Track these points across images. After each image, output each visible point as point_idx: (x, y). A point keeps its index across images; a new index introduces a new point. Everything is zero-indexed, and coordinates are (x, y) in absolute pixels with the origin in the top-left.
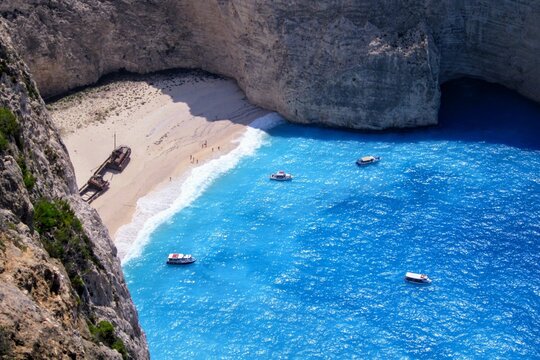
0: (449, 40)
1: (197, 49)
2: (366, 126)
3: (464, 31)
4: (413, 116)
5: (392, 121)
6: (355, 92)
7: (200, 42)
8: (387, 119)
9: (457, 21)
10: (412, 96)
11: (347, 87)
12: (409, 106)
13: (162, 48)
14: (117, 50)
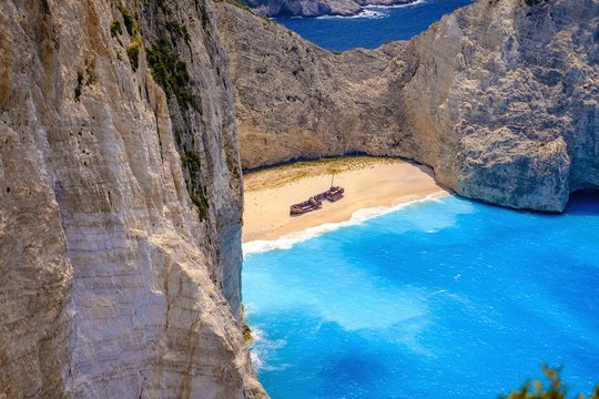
0: (580, 155)
1: (413, 146)
2: (509, 205)
3: (593, 151)
4: (544, 203)
5: (527, 204)
6: (504, 180)
7: (417, 141)
8: (524, 201)
9: (588, 142)
10: (544, 187)
11: (499, 176)
12: (541, 195)
13: (391, 141)
14: (360, 138)
